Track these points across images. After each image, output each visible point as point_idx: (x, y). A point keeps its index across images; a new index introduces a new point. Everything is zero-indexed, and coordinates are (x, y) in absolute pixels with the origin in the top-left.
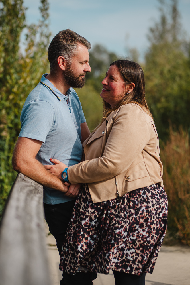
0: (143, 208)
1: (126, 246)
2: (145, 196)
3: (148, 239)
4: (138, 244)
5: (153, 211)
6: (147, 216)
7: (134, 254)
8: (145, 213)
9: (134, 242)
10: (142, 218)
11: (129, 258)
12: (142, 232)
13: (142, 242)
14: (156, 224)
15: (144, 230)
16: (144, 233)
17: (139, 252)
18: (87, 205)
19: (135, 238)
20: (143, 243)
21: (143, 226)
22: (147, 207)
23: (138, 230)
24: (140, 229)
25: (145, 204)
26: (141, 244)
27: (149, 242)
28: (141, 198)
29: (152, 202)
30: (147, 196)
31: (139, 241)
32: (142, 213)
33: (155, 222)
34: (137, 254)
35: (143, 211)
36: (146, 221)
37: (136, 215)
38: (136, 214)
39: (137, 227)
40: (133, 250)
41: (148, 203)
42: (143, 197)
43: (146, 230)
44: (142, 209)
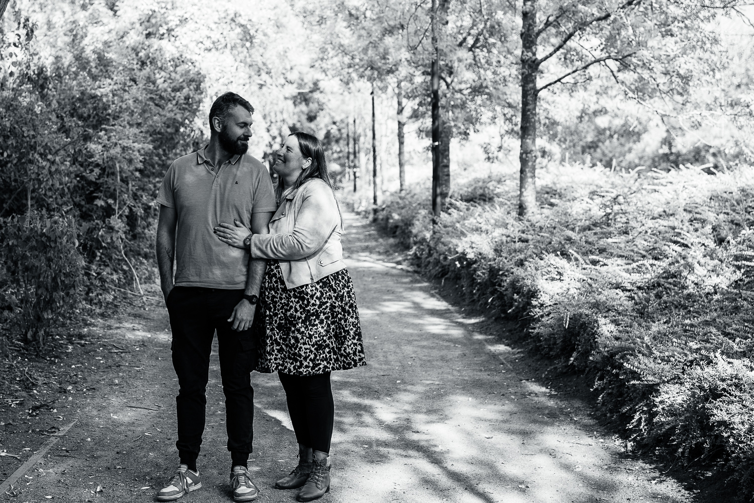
1: (302, 338)
3: (325, 338)
4: (314, 340)
7: (308, 351)
8: (328, 310)
9: (310, 337)
10: (324, 314)
11: (302, 353)
12: (320, 329)
16: (322, 331)
17: (313, 349)
18: (289, 295)
19: (312, 333)
23: (317, 325)
24: (319, 325)
27: (325, 341)
31: (316, 337)
32: (325, 309)
34: (311, 351)
37: (319, 308)
38: (320, 306)
39: (317, 322)
40: (308, 346)
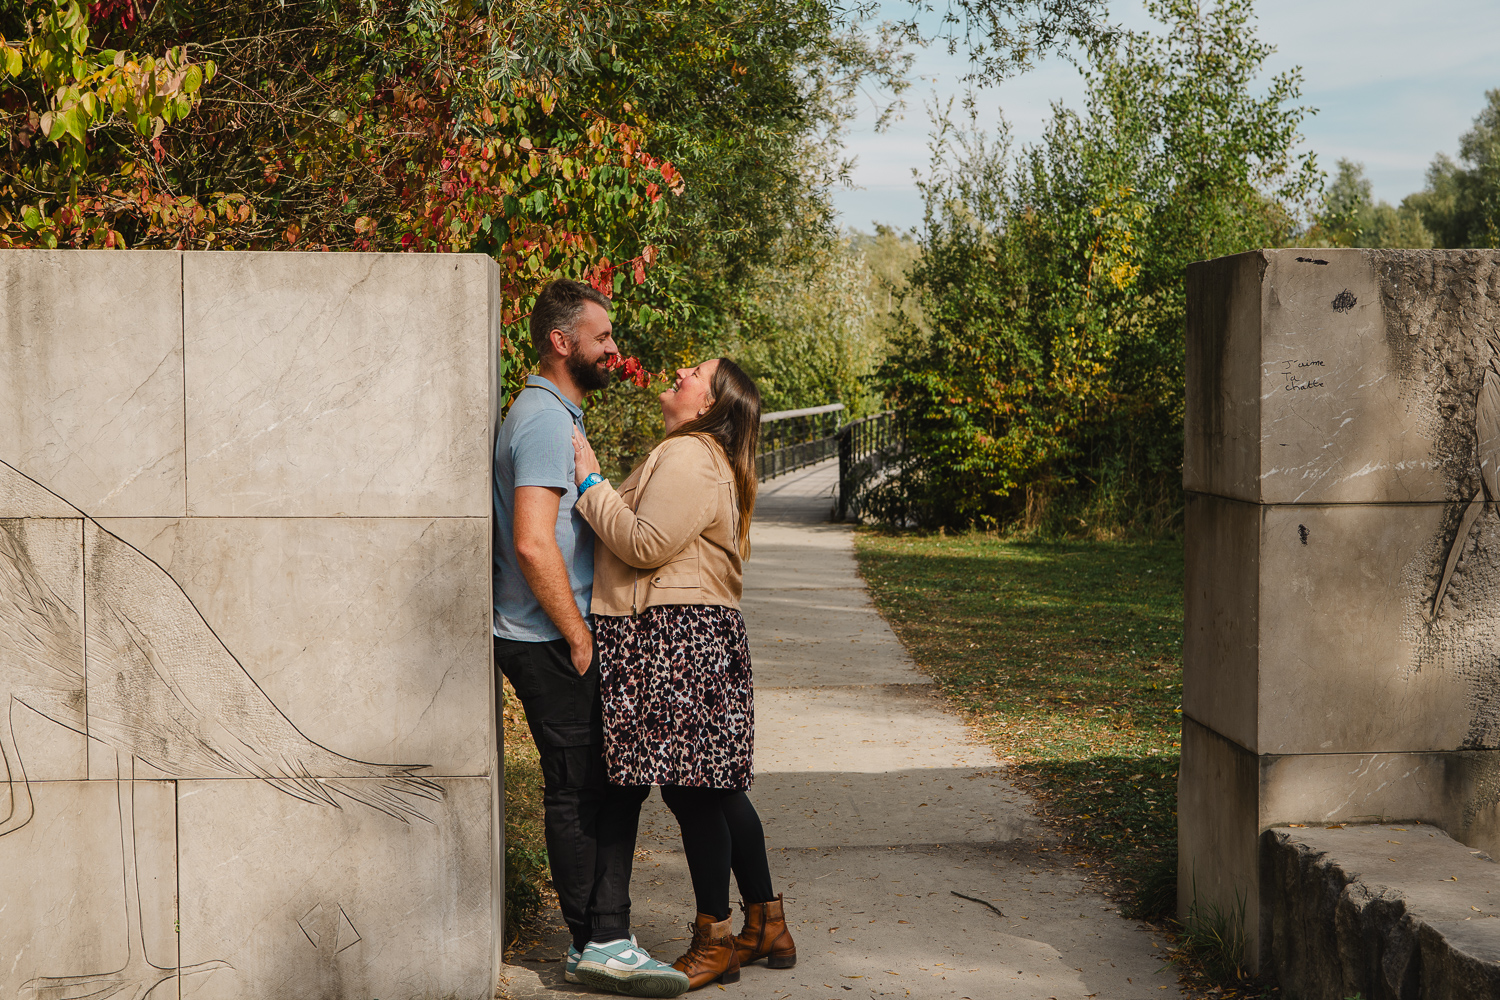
0: (681, 651)
2: (685, 627)
5: (697, 658)
6: (689, 666)
13: (685, 717)
14: (705, 682)
15: (685, 694)
20: (687, 720)
21: (683, 686)
22: (688, 649)
25: (685, 642)
26: (683, 723)
28: (678, 630)
29: (698, 639)
30: (689, 627)
33: (703, 679)
35: (680, 655)
36: (687, 675)
41: (690, 640)
42: (682, 629)
43: (690, 694)
44: (678, 651)
